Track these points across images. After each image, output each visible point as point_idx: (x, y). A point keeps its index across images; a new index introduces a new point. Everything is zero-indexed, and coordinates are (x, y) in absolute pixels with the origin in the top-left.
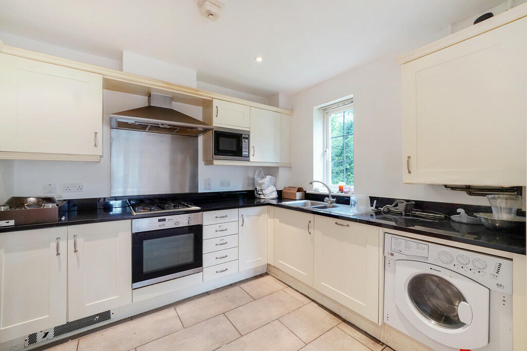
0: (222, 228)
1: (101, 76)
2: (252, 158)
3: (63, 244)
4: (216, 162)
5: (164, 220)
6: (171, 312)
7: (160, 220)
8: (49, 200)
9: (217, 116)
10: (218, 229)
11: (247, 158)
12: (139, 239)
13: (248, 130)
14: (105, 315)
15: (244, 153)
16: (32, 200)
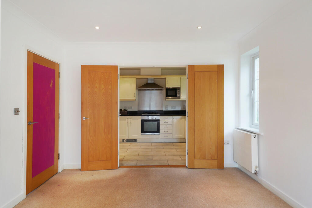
0: (167, 122)
1: (135, 78)
2: (181, 97)
3: (128, 120)
4: (167, 100)
5: (149, 117)
6: (151, 144)
7: (148, 117)
8: (126, 110)
9: (167, 83)
10: (165, 122)
11: (179, 97)
12: (143, 121)
13: (180, 86)
14: (135, 140)
15: (178, 96)
16: (123, 110)
